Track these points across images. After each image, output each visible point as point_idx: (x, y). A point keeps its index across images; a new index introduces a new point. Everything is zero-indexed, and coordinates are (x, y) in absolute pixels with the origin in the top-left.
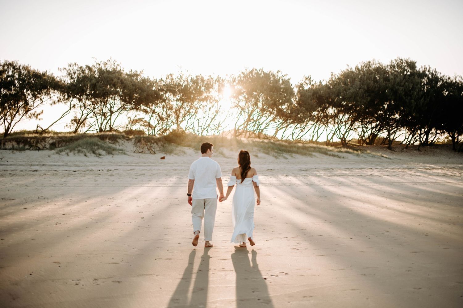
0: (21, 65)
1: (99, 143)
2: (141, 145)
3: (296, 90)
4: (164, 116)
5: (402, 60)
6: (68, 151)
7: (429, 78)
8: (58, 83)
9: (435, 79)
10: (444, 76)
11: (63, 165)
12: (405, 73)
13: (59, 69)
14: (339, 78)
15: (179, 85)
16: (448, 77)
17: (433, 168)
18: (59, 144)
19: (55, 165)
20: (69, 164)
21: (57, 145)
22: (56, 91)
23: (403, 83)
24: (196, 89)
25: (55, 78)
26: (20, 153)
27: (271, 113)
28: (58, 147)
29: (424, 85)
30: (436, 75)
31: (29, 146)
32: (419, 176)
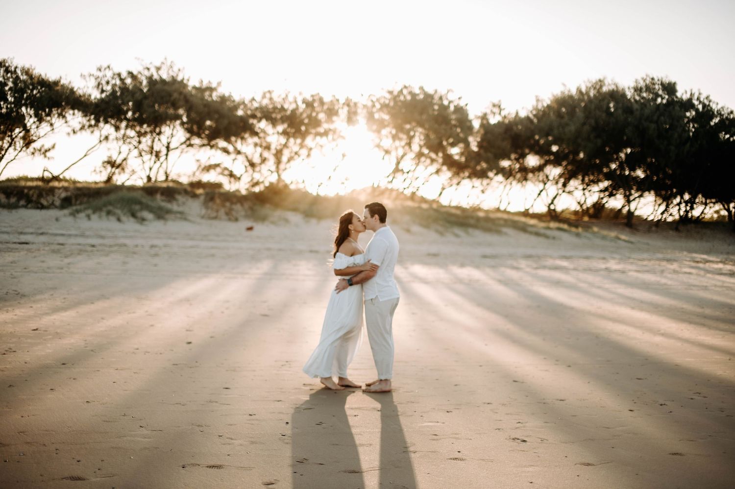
0: (19, 66)
1: (144, 200)
2: (215, 207)
3: (476, 124)
4: (256, 160)
5: (653, 79)
6: (89, 212)
7: (697, 110)
8: (80, 99)
9: (707, 113)
10: (722, 108)
11: (76, 236)
12: (659, 100)
13: (81, 75)
14: (548, 106)
15: (283, 109)
16: (729, 110)
17: (707, 261)
18: (76, 200)
19: (63, 235)
20: (87, 233)
21: (73, 201)
22: (76, 111)
23: (655, 118)
24: (309, 117)
25: (75, 89)
26: (8, 212)
27: (433, 161)
28: (75, 205)
29: (688, 122)
30: (709, 105)
31: (26, 202)
32: (690, 273)
